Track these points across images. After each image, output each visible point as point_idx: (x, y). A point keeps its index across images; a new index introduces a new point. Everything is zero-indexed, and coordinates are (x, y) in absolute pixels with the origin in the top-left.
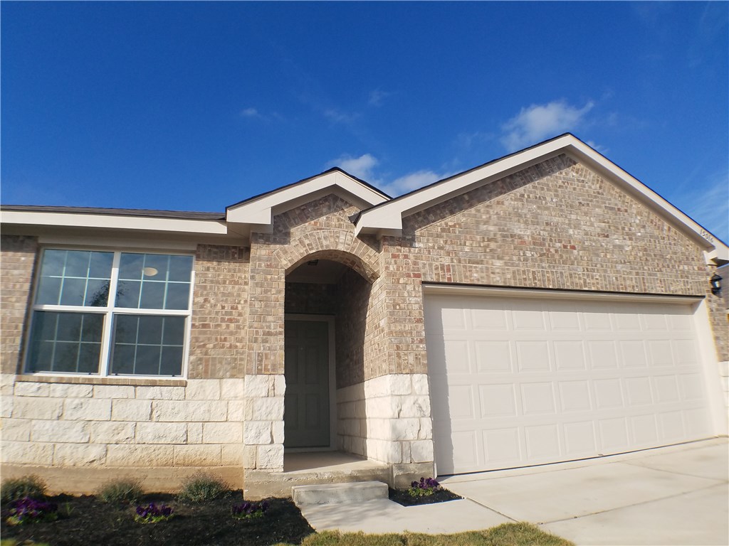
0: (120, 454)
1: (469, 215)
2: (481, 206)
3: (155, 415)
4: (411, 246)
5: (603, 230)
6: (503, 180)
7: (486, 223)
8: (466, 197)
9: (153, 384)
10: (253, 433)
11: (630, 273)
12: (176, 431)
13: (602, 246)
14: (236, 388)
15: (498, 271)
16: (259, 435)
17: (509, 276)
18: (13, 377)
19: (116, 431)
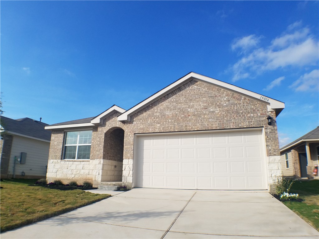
0: (77, 177)
1: (151, 111)
2: (155, 108)
3: (83, 168)
4: (132, 124)
5: (205, 106)
6: (164, 97)
7: (156, 112)
8: (151, 105)
9: (85, 161)
10: (95, 172)
11: (216, 122)
12: (87, 172)
13: (203, 113)
14: (96, 161)
15: (158, 128)
16: (96, 173)
17: (161, 129)
18: (60, 160)
19: (77, 172)
